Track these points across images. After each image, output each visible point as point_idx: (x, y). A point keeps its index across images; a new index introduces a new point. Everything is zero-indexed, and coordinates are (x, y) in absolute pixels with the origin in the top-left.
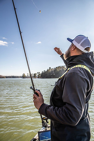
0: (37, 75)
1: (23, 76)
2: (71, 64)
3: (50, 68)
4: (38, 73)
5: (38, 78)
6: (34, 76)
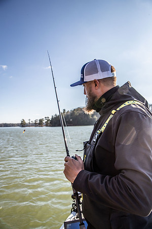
0: (44, 122)
1: (22, 123)
3: (64, 110)
4: (46, 117)
6: (39, 124)
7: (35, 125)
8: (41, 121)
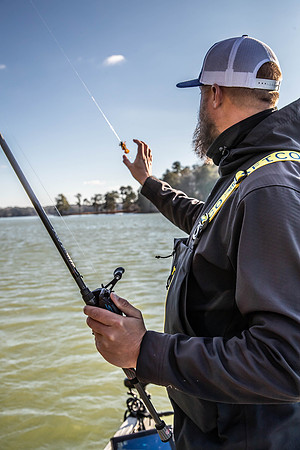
0: (118, 201)
1: (58, 206)
2: (237, 156)
3: (177, 165)
4: (122, 188)
5: (127, 209)
6: (106, 206)
7: (95, 208)
8: (110, 197)
